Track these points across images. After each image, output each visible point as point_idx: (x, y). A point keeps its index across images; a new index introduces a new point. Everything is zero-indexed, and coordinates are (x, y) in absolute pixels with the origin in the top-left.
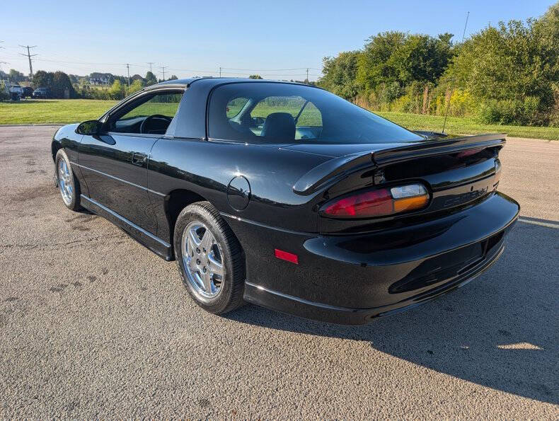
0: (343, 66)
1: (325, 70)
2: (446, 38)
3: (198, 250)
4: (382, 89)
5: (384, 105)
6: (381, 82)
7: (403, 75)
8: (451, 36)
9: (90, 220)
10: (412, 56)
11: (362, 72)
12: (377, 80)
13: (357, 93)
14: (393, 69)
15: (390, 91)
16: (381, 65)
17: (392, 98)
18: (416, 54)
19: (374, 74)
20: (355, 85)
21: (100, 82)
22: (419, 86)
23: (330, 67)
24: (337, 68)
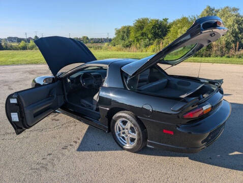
0: (124, 32)
1: (116, 34)
2: (166, 20)
4: (142, 42)
5: (144, 50)
6: (141, 39)
7: (150, 36)
8: (168, 19)
9: (56, 115)
10: (153, 28)
11: (132, 34)
12: (139, 38)
13: (131, 44)
14: (145, 34)
15: (145, 43)
16: (141, 32)
17: (146, 46)
18: (154, 27)
19: (138, 35)
20: (130, 40)
21: (12, 41)
22: (158, 41)
23: (118, 32)
24: (121, 33)
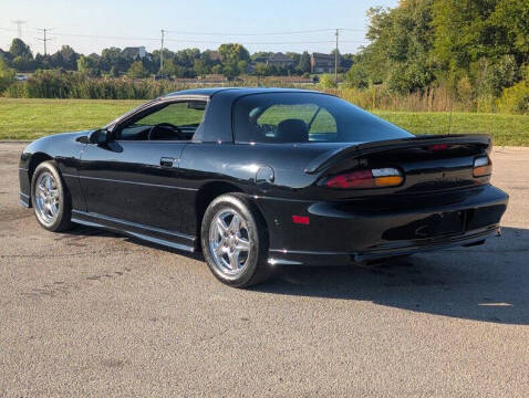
0: (409, 25)
1: (372, 33)
3: (226, 234)
4: (482, 68)
5: (485, 99)
6: (479, 55)
7: (521, 43)
11: (443, 37)
12: (473, 51)
13: (433, 78)
14: (503, 31)
15: (498, 73)
16: (479, 23)
17: (500, 86)
19: (466, 40)
20: (429, 61)
24: (397, 28)
